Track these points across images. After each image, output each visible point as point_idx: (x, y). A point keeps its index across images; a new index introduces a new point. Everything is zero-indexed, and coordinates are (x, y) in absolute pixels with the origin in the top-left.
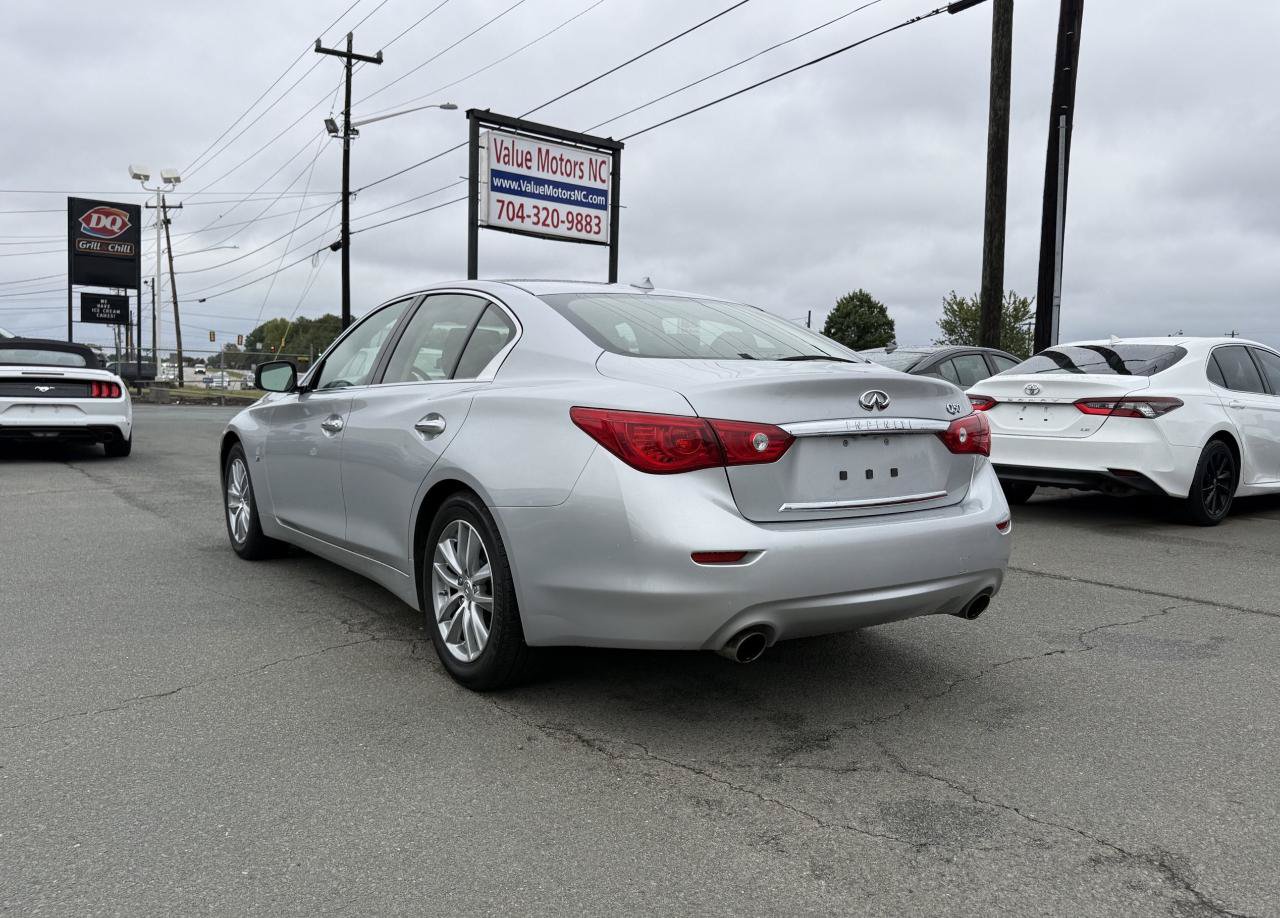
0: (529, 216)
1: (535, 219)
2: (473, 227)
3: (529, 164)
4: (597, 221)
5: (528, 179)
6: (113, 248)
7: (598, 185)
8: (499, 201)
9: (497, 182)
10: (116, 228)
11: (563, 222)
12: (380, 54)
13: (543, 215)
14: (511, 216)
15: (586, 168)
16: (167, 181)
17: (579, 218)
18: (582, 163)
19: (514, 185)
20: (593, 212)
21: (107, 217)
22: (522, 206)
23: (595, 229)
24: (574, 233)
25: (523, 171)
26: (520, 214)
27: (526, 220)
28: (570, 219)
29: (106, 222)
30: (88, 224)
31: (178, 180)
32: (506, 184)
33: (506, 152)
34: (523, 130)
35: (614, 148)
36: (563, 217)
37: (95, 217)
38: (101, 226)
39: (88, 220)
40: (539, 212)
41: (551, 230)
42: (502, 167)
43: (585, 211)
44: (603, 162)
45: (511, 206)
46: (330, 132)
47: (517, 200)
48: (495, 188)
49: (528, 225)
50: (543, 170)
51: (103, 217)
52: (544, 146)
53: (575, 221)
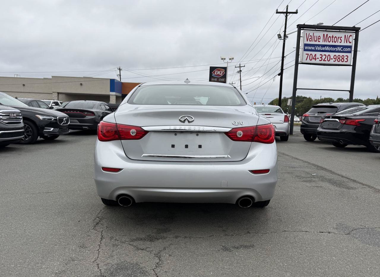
0: (318, 58)
1: (321, 59)
2: (297, 63)
3: (319, 40)
4: (347, 57)
5: (319, 45)
6: (220, 80)
7: (348, 44)
8: (306, 54)
9: (306, 48)
10: (221, 74)
11: (332, 59)
12: (297, 10)
13: (324, 57)
14: (311, 59)
15: (343, 39)
16: (230, 59)
17: (339, 57)
18: (341, 37)
19: (313, 48)
20: (345, 54)
21: (219, 71)
22: (315, 55)
23: (346, 60)
24: (337, 63)
25: (317, 43)
26: (315, 58)
27: (317, 60)
28: (335, 57)
29: (219, 73)
30: (214, 74)
31: (233, 59)
32: (310, 48)
33: (311, 37)
34: (317, 29)
35: (356, 30)
36: (332, 57)
37: (216, 71)
38: (217, 74)
39: (214, 73)
40: (322, 56)
41: (327, 62)
42: (309, 42)
43: (341, 54)
44: (351, 36)
45: (311, 55)
46: (279, 38)
47: (314, 53)
48: (305, 50)
49: (317, 61)
50: (325, 42)
51: (218, 71)
52: (326, 33)
53: (337, 58)
